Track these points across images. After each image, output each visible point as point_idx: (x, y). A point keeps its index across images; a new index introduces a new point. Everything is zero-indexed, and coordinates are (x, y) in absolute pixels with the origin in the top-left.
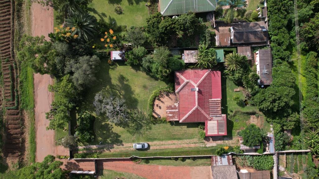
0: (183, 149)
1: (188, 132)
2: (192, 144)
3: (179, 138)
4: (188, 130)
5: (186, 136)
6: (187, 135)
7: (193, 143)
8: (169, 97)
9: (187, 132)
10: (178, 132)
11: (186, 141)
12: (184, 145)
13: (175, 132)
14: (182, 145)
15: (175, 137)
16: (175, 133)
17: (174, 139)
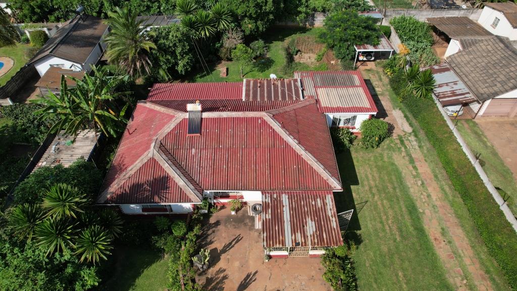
0: (451, 198)
1: (374, 180)
2: (419, 171)
3: (410, 213)
4: (366, 183)
5: (394, 189)
6: (389, 186)
7: (415, 168)
8: (224, 251)
9: (376, 186)
10: (384, 218)
11: (414, 190)
12: (434, 197)
13: (387, 227)
14: (438, 203)
15: (411, 229)
16: (394, 228)
17: (420, 231)
